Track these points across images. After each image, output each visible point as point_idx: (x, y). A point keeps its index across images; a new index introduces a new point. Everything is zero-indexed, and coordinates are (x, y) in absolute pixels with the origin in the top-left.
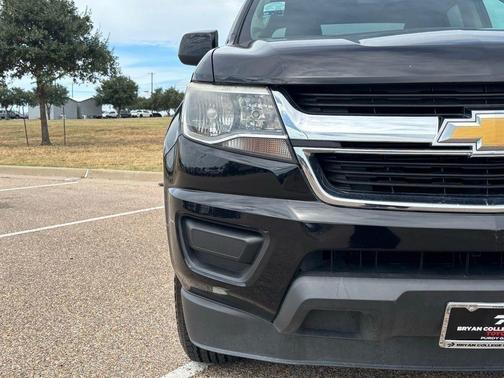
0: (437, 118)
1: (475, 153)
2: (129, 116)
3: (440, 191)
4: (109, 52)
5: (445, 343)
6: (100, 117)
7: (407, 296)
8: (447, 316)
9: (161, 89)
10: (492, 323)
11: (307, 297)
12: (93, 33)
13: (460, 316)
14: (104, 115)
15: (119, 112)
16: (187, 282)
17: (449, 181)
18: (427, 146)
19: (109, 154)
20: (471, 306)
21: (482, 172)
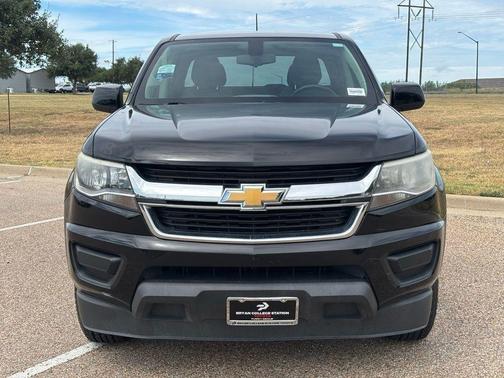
0: (222, 187)
1: (242, 209)
2: (87, 90)
3: (226, 230)
4: (58, 35)
5: (230, 322)
6: (52, 92)
7: (203, 294)
8: (228, 305)
9: (123, 59)
10: (256, 310)
11: (145, 295)
12: (40, 13)
13: (235, 306)
14: (57, 88)
15: (74, 85)
16: (79, 287)
17: (231, 224)
18: (215, 204)
19: (56, 146)
20: (242, 299)
21: (250, 219)
